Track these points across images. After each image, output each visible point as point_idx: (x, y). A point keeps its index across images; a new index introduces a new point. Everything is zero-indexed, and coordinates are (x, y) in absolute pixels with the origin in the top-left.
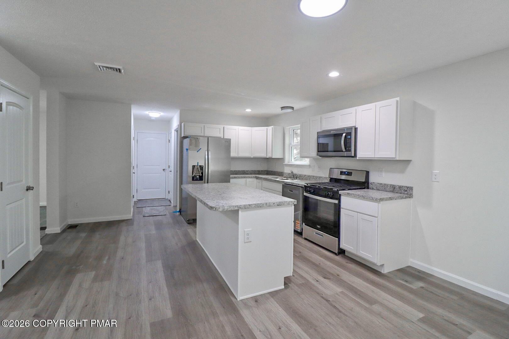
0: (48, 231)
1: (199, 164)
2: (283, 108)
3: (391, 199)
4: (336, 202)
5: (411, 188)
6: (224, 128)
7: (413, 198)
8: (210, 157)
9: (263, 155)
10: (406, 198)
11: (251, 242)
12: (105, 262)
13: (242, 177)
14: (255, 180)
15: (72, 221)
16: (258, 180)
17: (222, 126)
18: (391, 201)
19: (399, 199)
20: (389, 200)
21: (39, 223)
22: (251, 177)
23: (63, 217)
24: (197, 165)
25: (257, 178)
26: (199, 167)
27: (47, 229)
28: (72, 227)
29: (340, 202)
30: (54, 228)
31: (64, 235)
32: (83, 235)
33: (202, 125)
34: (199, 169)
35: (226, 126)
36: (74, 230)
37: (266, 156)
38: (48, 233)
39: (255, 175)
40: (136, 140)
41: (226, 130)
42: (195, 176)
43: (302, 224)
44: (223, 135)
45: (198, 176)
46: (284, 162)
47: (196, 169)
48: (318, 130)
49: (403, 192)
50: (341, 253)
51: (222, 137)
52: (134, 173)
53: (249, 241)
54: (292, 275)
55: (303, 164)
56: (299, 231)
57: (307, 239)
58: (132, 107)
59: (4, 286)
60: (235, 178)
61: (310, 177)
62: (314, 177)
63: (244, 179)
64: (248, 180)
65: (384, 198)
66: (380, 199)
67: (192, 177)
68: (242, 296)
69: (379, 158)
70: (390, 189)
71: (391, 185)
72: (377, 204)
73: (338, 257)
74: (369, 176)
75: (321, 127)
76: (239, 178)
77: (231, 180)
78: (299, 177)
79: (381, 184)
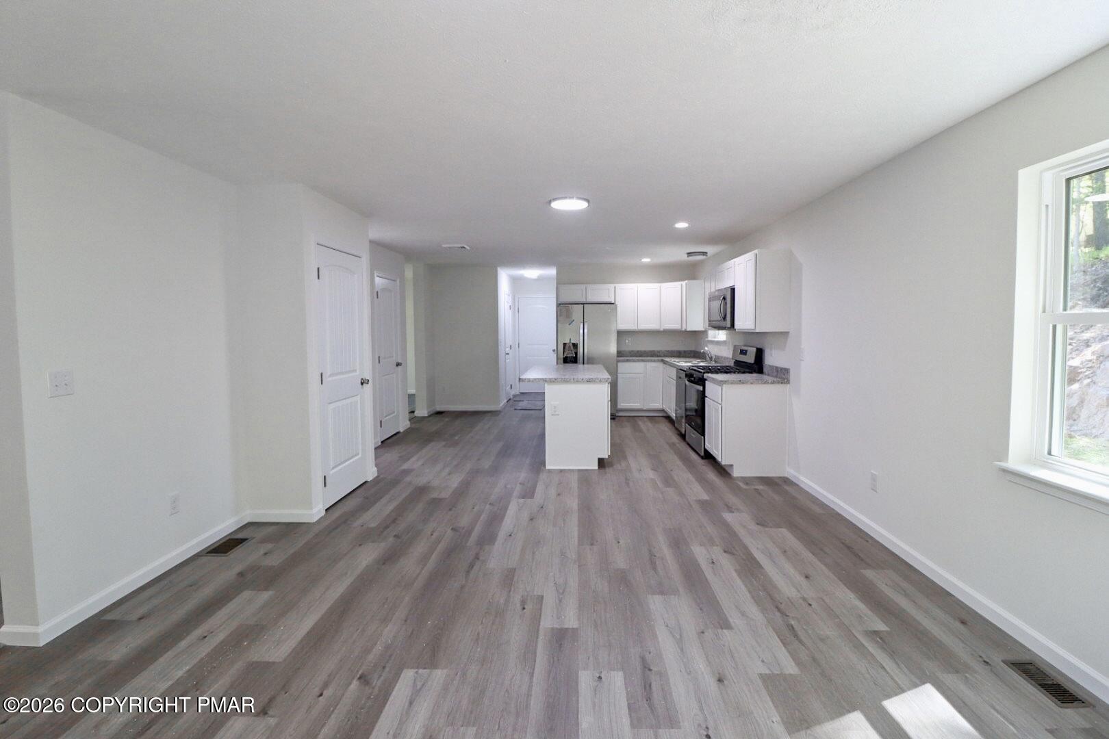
0: (416, 414)
1: (572, 342)
2: (689, 254)
4: (701, 389)
5: (788, 370)
6: (615, 287)
8: (586, 331)
9: (675, 326)
10: (773, 383)
11: (558, 415)
13: (639, 360)
14: (661, 365)
15: (439, 408)
16: (665, 366)
17: (613, 286)
19: (759, 384)
20: (738, 383)
21: (408, 408)
22: (654, 361)
23: (431, 401)
24: (568, 342)
25: (663, 362)
26: (571, 345)
28: (439, 413)
29: (704, 388)
30: (421, 412)
31: (431, 418)
32: (446, 420)
33: (583, 287)
34: (572, 347)
35: (620, 285)
36: (440, 416)
37: (680, 328)
39: (660, 358)
40: (516, 309)
41: (618, 291)
42: (566, 357)
43: (686, 423)
44: (613, 298)
45: (570, 357)
46: (707, 338)
47: (567, 347)
48: (713, 290)
49: (782, 375)
50: (708, 456)
51: (613, 302)
52: (508, 354)
53: (557, 413)
54: (607, 457)
55: (722, 340)
56: (683, 432)
57: (688, 444)
58: (499, 269)
59: (382, 442)
60: (628, 361)
61: (726, 359)
62: (728, 358)
63: (642, 364)
64: (649, 364)
65: (728, 381)
66: (722, 381)
67: (564, 358)
68: (551, 466)
69: (746, 329)
70: (775, 373)
71: (776, 367)
72: (721, 388)
73: (702, 460)
74: (764, 356)
75: (715, 286)
76: (634, 361)
77: (619, 364)
78: (716, 359)
79: (770, 366)
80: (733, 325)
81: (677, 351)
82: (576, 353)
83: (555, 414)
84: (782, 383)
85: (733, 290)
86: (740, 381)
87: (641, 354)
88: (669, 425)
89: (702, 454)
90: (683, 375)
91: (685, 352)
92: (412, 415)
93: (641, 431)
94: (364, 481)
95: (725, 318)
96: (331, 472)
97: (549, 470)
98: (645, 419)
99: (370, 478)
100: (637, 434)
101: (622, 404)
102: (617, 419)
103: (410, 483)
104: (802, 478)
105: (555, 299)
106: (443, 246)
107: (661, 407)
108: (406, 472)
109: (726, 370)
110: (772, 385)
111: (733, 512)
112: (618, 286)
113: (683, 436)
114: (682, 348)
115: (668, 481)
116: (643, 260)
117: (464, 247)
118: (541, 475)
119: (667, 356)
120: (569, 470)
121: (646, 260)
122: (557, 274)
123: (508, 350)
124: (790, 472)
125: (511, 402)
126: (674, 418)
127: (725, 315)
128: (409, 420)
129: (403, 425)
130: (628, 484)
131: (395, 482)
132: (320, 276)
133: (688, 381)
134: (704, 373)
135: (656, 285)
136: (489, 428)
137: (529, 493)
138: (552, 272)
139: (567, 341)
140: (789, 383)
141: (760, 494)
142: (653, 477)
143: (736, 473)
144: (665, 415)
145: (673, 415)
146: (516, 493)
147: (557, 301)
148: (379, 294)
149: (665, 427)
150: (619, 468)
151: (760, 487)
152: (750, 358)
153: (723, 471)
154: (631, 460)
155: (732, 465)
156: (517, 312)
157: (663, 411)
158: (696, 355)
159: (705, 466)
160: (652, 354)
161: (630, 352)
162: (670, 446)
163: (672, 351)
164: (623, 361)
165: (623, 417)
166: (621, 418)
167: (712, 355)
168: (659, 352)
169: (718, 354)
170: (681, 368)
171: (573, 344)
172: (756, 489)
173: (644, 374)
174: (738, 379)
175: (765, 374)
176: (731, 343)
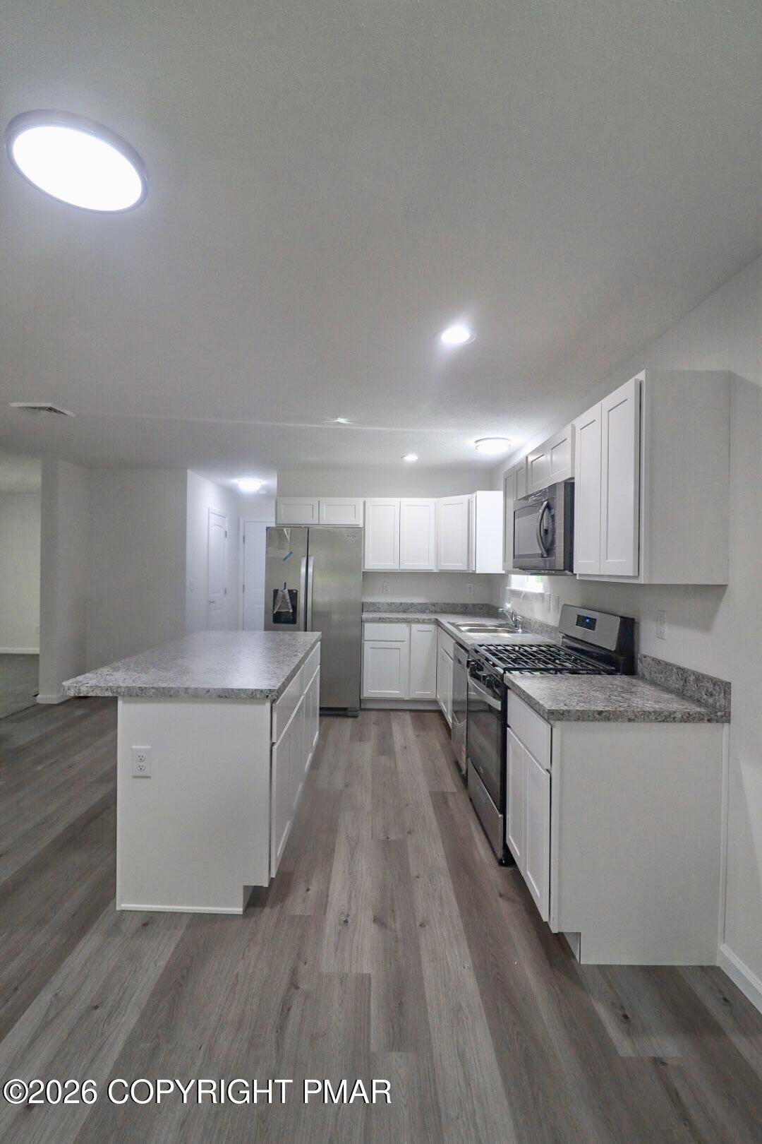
0: (40, 699)
1: (290, 587)
4: (498, 704)
5: (723, 686)
6: (364, 503)
8: (310, 570)
11: (149, 777)
13: (399, 620)
14: (434, 628)
16: (440, 630)
17: (361, 500)
18: (607, 724)
19: (651, 721)
24: (283, 587)
25: (436, 623)
26: (286, 591)
27: (38, 696)
29: (506, 706)
30: (49, 696)
33: (314, 501)
34: (288, 597)
35: (373, 499)
37: (465, 568)
38: (40, 702)
39: (433, 617)
41: (369, 509)
42: (278, 613)
44: (361, 521)
45: (284, 614)
46: (510, 586)
47: (279, 598)
48: (522, 496)
49: (706, 700)
50: (509, 863)
51: (361, 525)
53: (145, 774)
55: (538, 591)
57: (471, 802)
58: (189, 472)
60: (381, 620)
61: (543, 628)
62: (547, 626)
63: (404, 625)
64: (415, 627)
65: (568, 711)
66: (551, 712)
67: (274, 615)
68: (129, 902)
69: (608, 576)
70: (674, 682)
71: (679, 668)
72: (550, 727)
73: (499, 868)
74: (638, 633)
75: (527, 488)
76: (391, 621)
77: (366, 625)
78: (525, 625)
79: (659, 662)
80: (569, 565)
81: (462, 604)
82: (294, 608)
83: (141, 773)
84: (710, 720)
85: (570, 486)
86: (600, 713)
87: (406, 608)
90: (464, 657)
91: (474, 605)
95: (549, 550)
97: (123, 913)
98: (407, 715)
100: (384, 759)
101: (370, 690)
102: (362, 715)
106: (11, 405)
107: (432, 697)
112: (369, 500)
113: (463, 779)
114: (470, 600)
116: (405, 458)
119: (440, 613)
120: (171, 916)
121: (411, 458)
122: (278, 484)
126: (450, 724)
127: (552, 543)
133: (473, 673)
135: (430, 501)
139: (280, 588)
140: (731, 722)
142: (367, 960)
143: (588, 955)
144: (438, 710)
145: (449, 716)
147: (276, 522)
149: (435, 738)
152: (607, 637)
156: (242, 541)
157: (435, 702)
158: (490, 610)
159: (509, 899)
160: (422, 608)
161: (390, 604)
162: (435, 806)
163: (454, 604)
164: (373, 621)
165: (373, 713)
166: (369, 713)
167: (519, 618)
168: (433, 605)
169: (528, 615)
170: (462, 643)
171: (290, 591)
172: (658, 1062)
173: (407, 643)
174: (593, 708)
175: (643, 678)
176: (558, 600)
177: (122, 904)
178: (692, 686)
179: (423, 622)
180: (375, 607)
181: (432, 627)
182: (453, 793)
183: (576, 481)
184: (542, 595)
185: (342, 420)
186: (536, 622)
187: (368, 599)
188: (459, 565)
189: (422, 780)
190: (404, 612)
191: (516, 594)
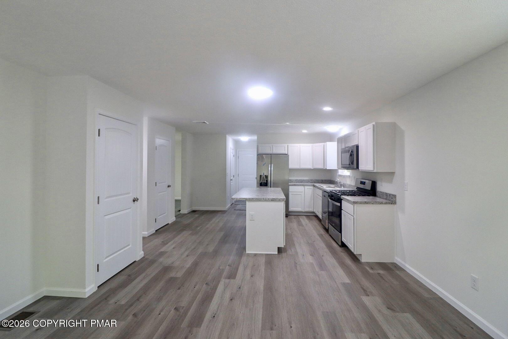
0: (181, 212)
1: (265, 174)
3: (366, 203)
4: (339, 204)
5: (395, 196)
6: (288, 146)
7: (397, 204)
8: (272, 169)
10: (386, 203)
11: (254, 220)
12: (199, 228)
13: (301, 185)
15: (194, 209)
17: (286, 145)
19: (377, 204)
20: (364, 204)
21: (175, 209)
25: (314, 186)
26: (264, 176)
27: (181, 211)
28: (194, 211)
29: (341, 204)
30: (184, 211)
31: (188, 215)
32: (197, 216)
33: (271, 145)
34: (265, 177)
35: (291, 144)
36: (194, 213)
37: (323, 168)
38: (182, 213)
39: (312, 184)
40: (237, 156)
41: (289, 148)
42: (261, 183)
43: (328, 223)
44: (287, 152)
45: (264, 183)
46: (338, 174)
47: (262, 177)
48: (343, 147)
49: (391, 199)
50: (343, 245)
51: (287, 153)
52: (232, 180)
53: (253, 219)
54: (283, 247)
55: (348, 175)
56: (327, 228)
57: (330, 235)
58: (227, 136)
59: (156, 231)
60: (295, 185)
61: (350, 186)
62: (351, 185)
63: (303, 187)
64: (306, 187)
65: (358, 202)
66: (354, 202)
67: (260, 183)
68: (249, 251)
69: (368, 170)
70: (385, 197)
71: (386, 193)
72: (353, 206)
73: (340, 248)
74: (377, 185)
75: (345, 145)
76: (298, 185)
77: (290, 187)
78: (344, 186)
79: (381, 192)
80: (358, 167)
81: (321, 180)
82: (267, 181)
83: (252, 219)
84: (391, 204)
85: (357, 147)
86: (365, 202)
87: (302, 181)
88: (317, 221)
89: (340, 244)
90: (327, 194)
91: (325, 180)
92: (178, 213)
93: (302, 225)
94: (134, 261)
95: (352, 163)
96: (105, 261)
97: (248, 254)
98: (304, 217)
99: (138, 259)
100: (301, 227)
101: (291, 209)
102: (289, 217)
103: (161, 263)
104: (407, 266)
105: (256, 152)
106: (193, 121)
107: (313, 211)
108: (162, 254)
109: (352, 194)
110: (385, 205)
111: (369, 296)
112: (290, 145)
113: (327, 230)
114: (324, 178)
115: (322, 266)
116: (303, 131)
117: (204, 122)
118: (243, 258)
119: (315, 183)
120: (260, 254)
121: (305, 131)
122: (257, 139)
123: (232, 178)
124: (398, 260)
125: (233, 206)
126: (321, 218)
127: (353, 161)
128: (175, 217)
129: (172, 219)
130: (296, 267)
131: (152, 262)
132: (100, 135)
133: (330, 198)
134: (341, 195)
135: (310, 145)
136: (218, 222)
137: (232, 276)
138: (255, 138)
139: (262, 174)
140: (396, 204)
141: (382, 277)
142: (311, 261)
143: (363, 260)
144: (315, 215)
145: (320, 216)
146: (225, 274)
147: (257, 153)
148: (157, 148)
150: (291, 253)
151: (381, 272)
152: (368, 186)
153: (355, 258)
154: (297, 246)
155: (361, 255)
156: (237, 159)
157: (313, 212)
158: (331, 182)
159: (343, 252)
160: (308, 181)
161: (296, 180)
162: (320, 237)
163: (318, 180)
164: (292, 185)
165: (292, 216)
166: (291, 216)
167: (342, 183)
168: (311, 180)
169: (345, 182)
170: (325, 191)
171: (265, 176)
172: (379, 274)
173: (303, 193)
174: (364, 201)
175: (378, 197)
176: (354, 177)
177: (248, 252)
178: (388, 197)
179: (309, 186)
180: (291, 181)
181: (312, 187)
182: (324, 234)
183: (359, 145)
184: (349, 176)
185: (288, 123)
186: (348, 184)
187: (290, 178)
188: (321, 166)
189: (314, 231)
190: (301, 183)
191: (340, 176)
